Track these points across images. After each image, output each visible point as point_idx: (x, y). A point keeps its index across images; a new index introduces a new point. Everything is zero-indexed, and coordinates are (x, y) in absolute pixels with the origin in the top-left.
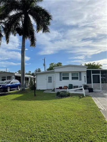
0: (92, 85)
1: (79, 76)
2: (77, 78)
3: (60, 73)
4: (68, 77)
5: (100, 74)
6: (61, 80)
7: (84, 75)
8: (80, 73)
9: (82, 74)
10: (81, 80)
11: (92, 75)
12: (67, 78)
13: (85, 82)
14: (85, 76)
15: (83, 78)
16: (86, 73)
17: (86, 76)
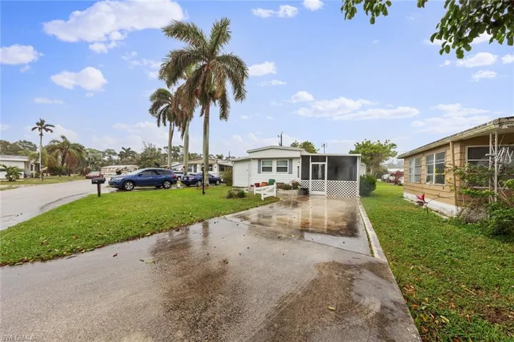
0: (310, 183)
1: (288, 166)
2: (284, 170)
3: (259, 160)
4: (271, 167)
5: (326, 164)
6: (259, 172)
7: (297, 165)
8: (291, 159)
9: (293, 162)
10: (291, 173)
11: (311, 164)
12: (270, 169)
13: (298, 177)
14: (298, 167)
15: (295, 169)
16: (300, 160)
17: (300, 165)
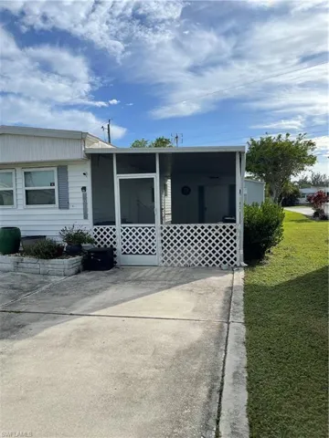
0: (118, 233)
1: (56, 187)
4: (11, 192)
9: (70, 174)
12: (7, 199)
13: (86, 217)
14: (84, 189)
15: (75, 196)
16: (89, 170)
17: (88, 182)
